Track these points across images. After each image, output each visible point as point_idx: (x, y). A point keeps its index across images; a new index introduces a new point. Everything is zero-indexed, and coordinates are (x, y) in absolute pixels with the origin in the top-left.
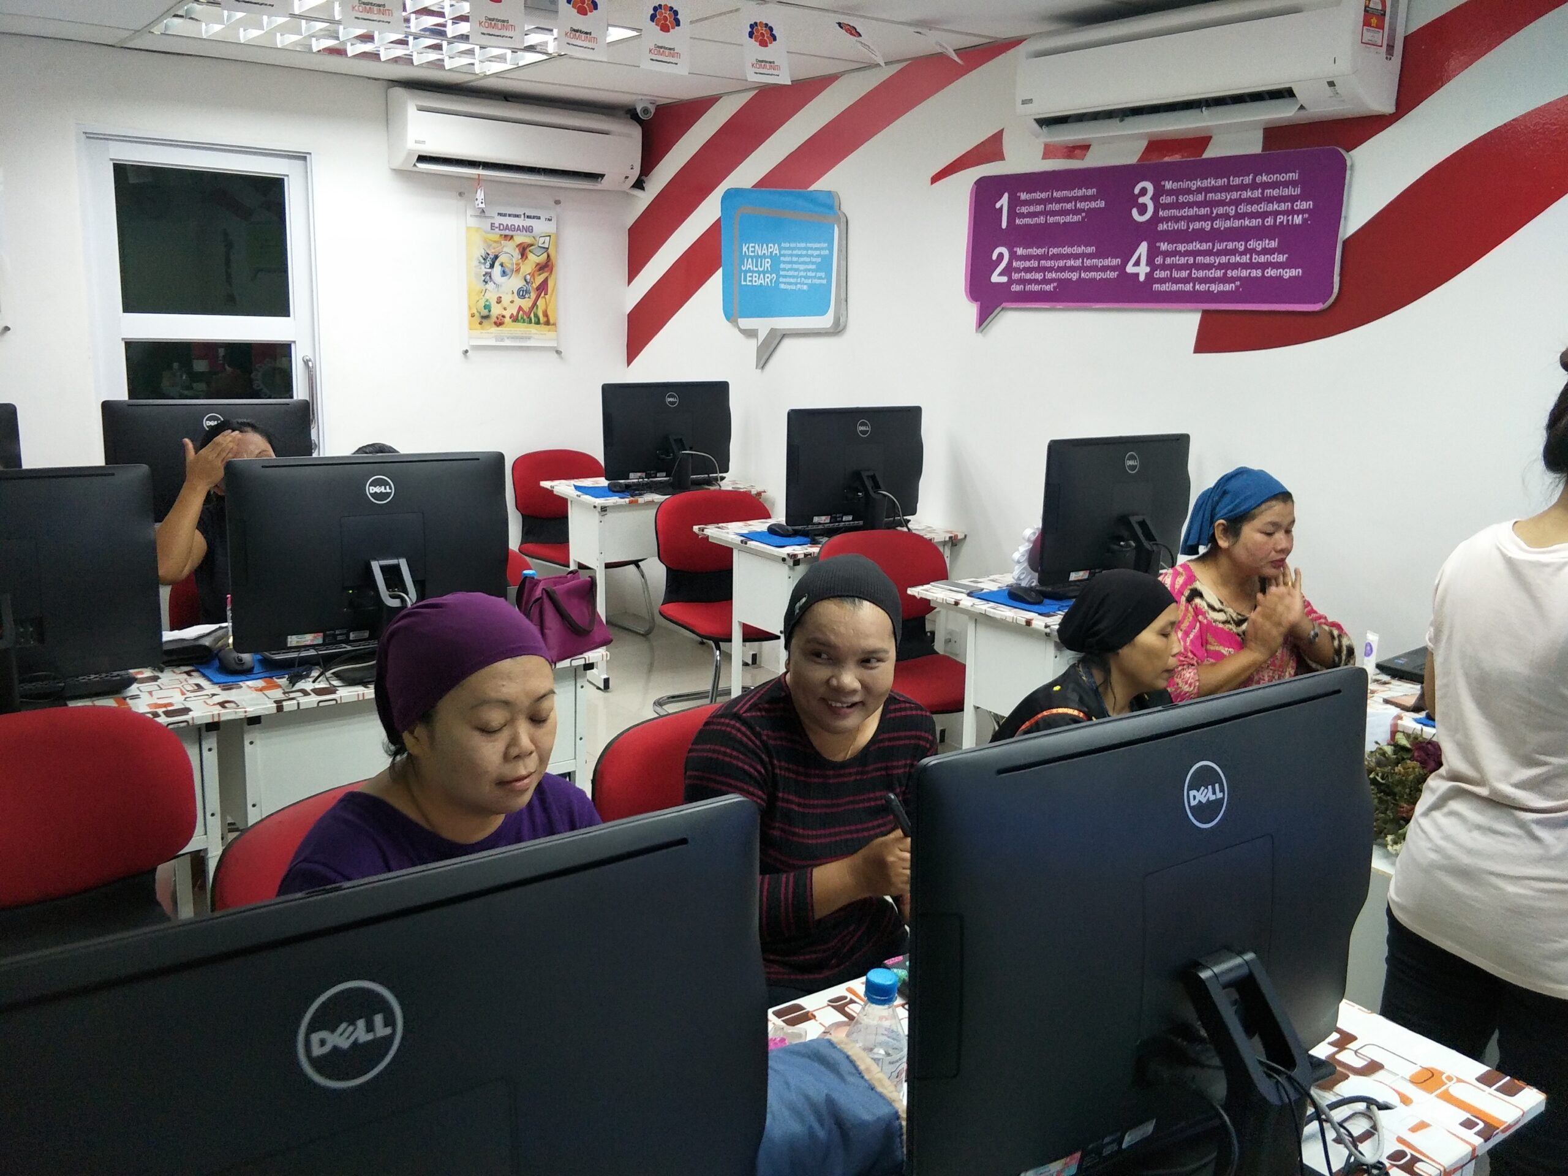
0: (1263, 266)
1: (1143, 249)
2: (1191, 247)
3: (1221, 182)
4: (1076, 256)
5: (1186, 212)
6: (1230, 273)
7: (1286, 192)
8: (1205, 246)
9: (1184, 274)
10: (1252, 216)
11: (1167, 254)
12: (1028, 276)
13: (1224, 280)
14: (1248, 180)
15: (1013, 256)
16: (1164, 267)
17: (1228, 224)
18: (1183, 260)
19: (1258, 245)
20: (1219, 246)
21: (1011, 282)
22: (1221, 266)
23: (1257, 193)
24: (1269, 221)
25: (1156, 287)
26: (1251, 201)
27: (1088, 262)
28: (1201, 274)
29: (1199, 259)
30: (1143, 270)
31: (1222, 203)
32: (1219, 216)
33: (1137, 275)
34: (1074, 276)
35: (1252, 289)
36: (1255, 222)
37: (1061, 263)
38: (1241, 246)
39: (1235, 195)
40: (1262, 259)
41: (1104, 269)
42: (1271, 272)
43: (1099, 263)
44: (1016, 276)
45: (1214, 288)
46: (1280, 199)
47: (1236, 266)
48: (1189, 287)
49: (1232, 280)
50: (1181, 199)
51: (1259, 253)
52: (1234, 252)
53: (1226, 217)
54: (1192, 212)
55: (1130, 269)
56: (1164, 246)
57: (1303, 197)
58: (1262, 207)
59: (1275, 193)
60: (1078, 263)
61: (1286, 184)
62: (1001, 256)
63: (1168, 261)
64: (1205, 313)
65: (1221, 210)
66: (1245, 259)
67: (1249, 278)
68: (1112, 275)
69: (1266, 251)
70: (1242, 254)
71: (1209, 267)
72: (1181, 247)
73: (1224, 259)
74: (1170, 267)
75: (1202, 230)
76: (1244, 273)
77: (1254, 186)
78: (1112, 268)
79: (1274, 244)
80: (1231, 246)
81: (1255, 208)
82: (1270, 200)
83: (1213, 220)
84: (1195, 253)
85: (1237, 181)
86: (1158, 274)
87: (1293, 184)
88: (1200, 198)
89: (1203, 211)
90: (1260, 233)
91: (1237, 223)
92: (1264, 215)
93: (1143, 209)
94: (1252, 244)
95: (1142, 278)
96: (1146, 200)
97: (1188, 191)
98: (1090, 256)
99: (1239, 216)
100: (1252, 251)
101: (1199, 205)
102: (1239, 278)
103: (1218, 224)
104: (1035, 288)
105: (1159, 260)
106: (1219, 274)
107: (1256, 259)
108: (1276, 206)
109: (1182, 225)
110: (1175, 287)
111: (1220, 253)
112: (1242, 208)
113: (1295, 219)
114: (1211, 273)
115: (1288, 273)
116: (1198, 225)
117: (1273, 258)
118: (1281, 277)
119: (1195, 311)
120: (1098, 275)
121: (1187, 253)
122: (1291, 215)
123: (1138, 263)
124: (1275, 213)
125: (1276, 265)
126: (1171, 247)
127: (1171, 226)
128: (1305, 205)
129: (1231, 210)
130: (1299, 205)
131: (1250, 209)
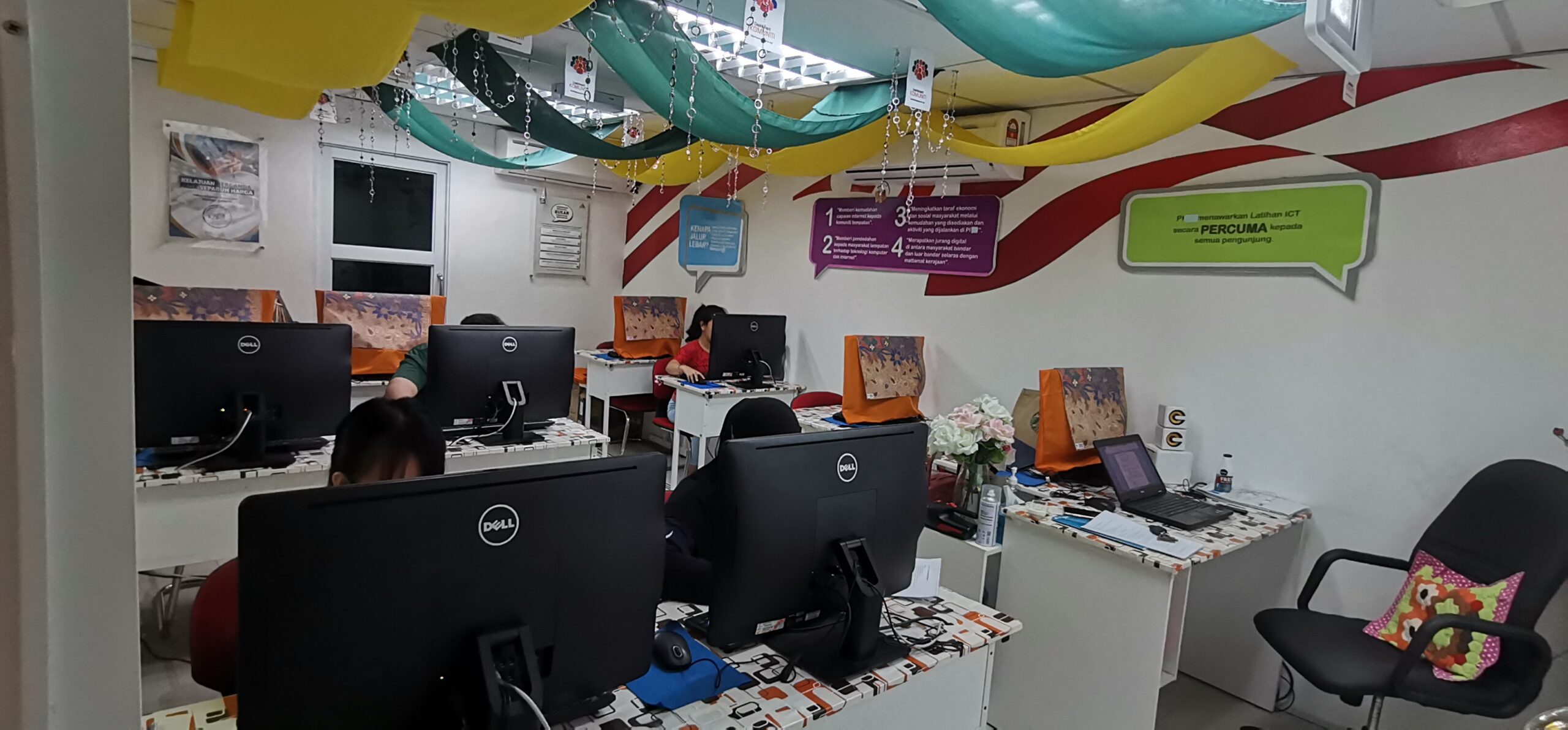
0: (959, 253)
1: (900, 240)
2: (924, 241)
3: (939, 209)
4: (866, 242)
5: (921, 223)
6: (943, 255)
7: (971, 216)
8: (931, 241)
9: (920, 255)
10: (954, 227)
11: (912, 244)
12: (842, 251)
13: (940, 258)
14: (952, 209)
15: (834, 240)
16: (910, 251)
17: (943, 230)
18: (920, 248)
19: (957, 242)
20: (937, 241)
21: (833, 253)
22: (938, 252)
23: (957, 216)
24: (962, 230)
25: (906, 260)
26: (953, 219)
27: (872, 246)
28: (929, 255)
29: (928, 247)
30: (900, 252)
31: (939, 220)
32: (937, 226)
33: (897, 253)
34: (865, 253)
35: (953, 264)
36: (955, 230)
37: (859, 245)
38: (948, 242)
39: (946, 216)
40: (959, 249)
41: (880, 250)
42: (962, 256)
43: (878, 246)
44: (835, 251)
45: (936, 262)
46: (968, 219)
47: (946, 252)
48: (922, 261)
49: (944, 259)
50: (919, 216)
51: (957, 246)
52: (945, 245)
53: (941, 226)
55: (893, 250)
56: (910, 240)
57: (979, 219)
58: (959, 223)
59: (965, 216)
60: (867, 246)
61: (970, 212)
62: (828, 240)
63: (912, 248)
64: (930, 275)
65: (939, 223)
66: (950, 248)
67: (952, 258)
68: (885, 253)
69: (960, 245)
70: (949, 246)
71: (933, 251)
72: (919, 241)
73: (940, 248)
74: (914, 251)
75: (930, 232)
76: (950, 256)
77: (955, 212)
78: (885, 250)
79: (964, 242)
80: (943, 241)
81: (956, 223)
82: (963, 219)
83: (935, 228)
84: (926, 244)
85: (947, 209)
86: (908, 254)
87: (974, 212)
88: (929, 216)
89: (930, 223)
90: (958, 236)
91: (946, 230)
92: (960, 227)
93: (900, 220)
94: (954, 241)
95: (899, 255)
96: (902, 216)
97: (923, 213)
98: (874, 243)
99: (947, 227)
100: (954, 245)
101: (928, 220)
102: (947, 258)
103: (938, 230)
104: (846, 257)
105: (908, 247)
106: (938, 255)
107: (956, 249)
108: (965, 223)
109: (920, 230)
110: (916, 261)
111: (938, 245)
112: (949, 223)
113: (975, 230)
114: (934, 255)
115: (971, 257)
116: (927, 230)
117: (964, 249)
118: (967, 259)
119: (926, 274)
120: (877, 253)
121: (922, 244)
122: (973, 228)
123: (897, 248)
124: (965, 226)
125: (965, 253)
126: (914, 241)
127: (914, 230)
128: (979, 223)
129: (944, 224)
130: (976, 223)
131: (953, 224)
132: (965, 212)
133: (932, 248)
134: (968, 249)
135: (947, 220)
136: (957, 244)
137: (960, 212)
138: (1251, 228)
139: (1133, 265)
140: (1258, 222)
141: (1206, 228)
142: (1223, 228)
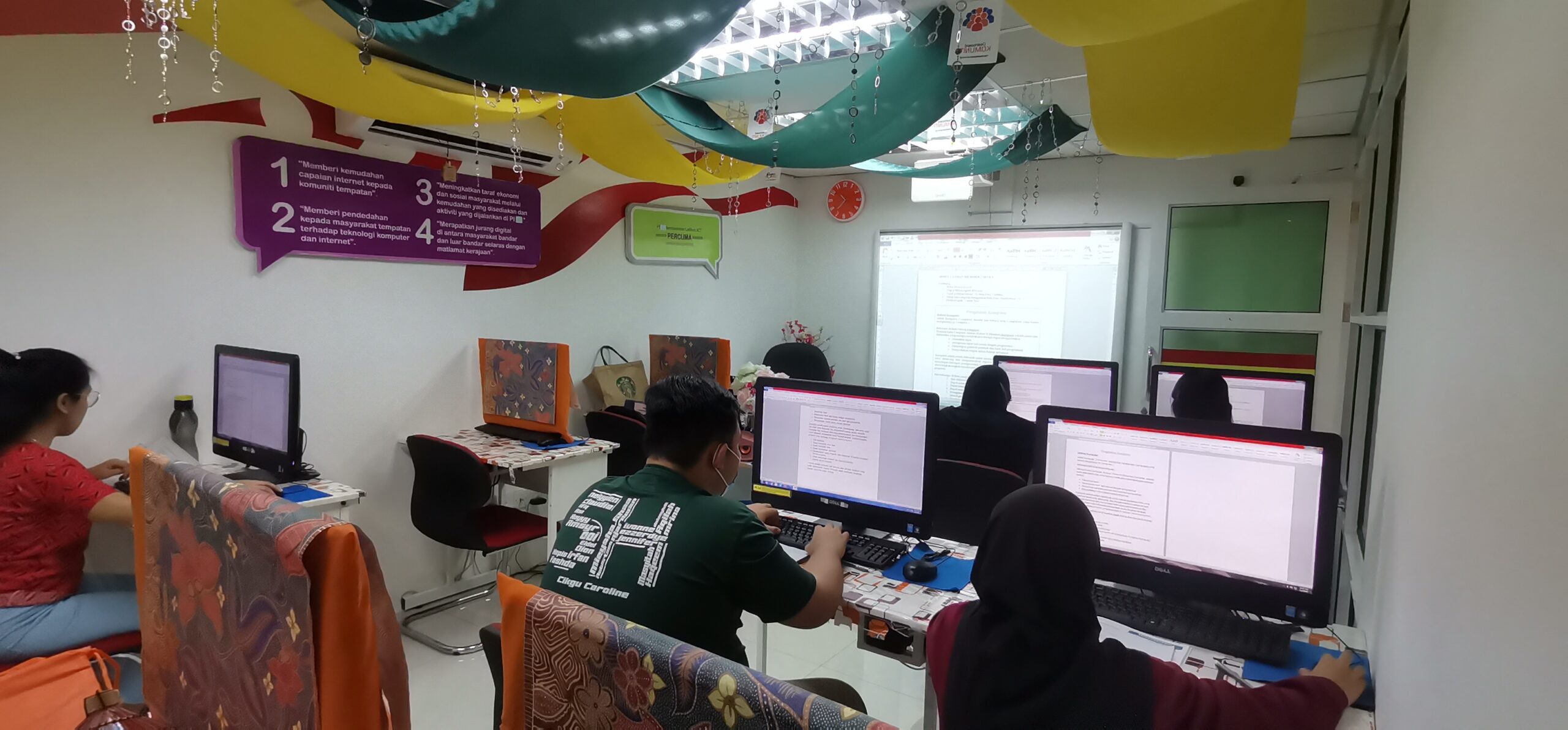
0: (505, 242)
1: (427, 223)
2: (461, 226)
3: (476, 191)
4: (370, 221)
5: (455, 204)
6: (487, 245)
7: (514, 204)
8: (470, 227)
9: (458, 242)
10: (496, 214)
11: (445, 229)
12: (321, 231)
13: (483, 248)
14: (492, 193)
15: (298, 212)
16: (443, 237)
17: (483, 216)
18: (456, 234)
19: (502, 231)
20: (477, 228)
21: (299, 233)
22: (480, 240)
23: (498, 202)
24: (506, 218)
25: (439, 249)
26: (496, 206)
27: (382, 227)
28: (469, 244)
29: (467, 234)
30: (429, 237)
31: (478, 204)
32: (476, 211)
33: (425, 240)
34: (371, 236)
35: (498, 255)
36: (498, 218)
37: (356, 225)
38: (491, 230)
39: (486, 201)
40: (504, 239)
41: (397, 233)
42: (509, 246)
43: (393, 228)
44: (303, 229)
45: (478, 252)
46: (511, 208)
47: (489, 241)
48: (462, 251)
49: (488, 249)
50: (451, 196)
51: (502, 235)
52: (488, 233)
53: (481, 212)
54: (461, 205)
55: (418, 235)
56: (443, 224)
57: (523, 209)
58: (501, 210)
59: (507, 204)
60: (374, 226)
61: (514, 200)
62: (283, 212)
63: (446, 233)
64: (468, 266)
65: (479, 207)
66: (495, 238)
68: (405, 238)
69: (504, 235)
70: (492, 234)
71: (474, 240)
72: (455, 226)
73: (482, 237)
74: (448, 237)
75: (467, 217)
76: (495, 246)
77: (496, 197)
78: (404, 234)
79: (509, 231)
80: (485, 229)
81: (497, 210)
82: (506, 207)
83: (473, 212)
84: (464, 231)
85: (486, 193)
86: (439, 241)
87: (518, 201)
88: (464, 197)
89: (467, 206)
90: (502, 224)
91: (488, 217)
92: (503, 215)
93: (424, 198)
94: (497, 230)
95: (428, 242)
96: (427, 191)
97: (457, 192)
98: (384, 223)
99: (488, 213)
101: (465, 202)
102: (492, 248)
103: (476, 215)
104: (331, 241)
105: (440, 232)
106: (480, 244)
107: (500, 238)
108: (509, 211)
109: (454, 212)
110: (453, 250)
111: (479, 232)
112: (490, 209)
113: (519, 220)
114: (475, 244)
115: (518, 248)
116: (464, 214)
117: (511, 239)
118: (514, 250)
119: (463, 265)
120: (392, 237)
121: (458, 230)
122: (517, 217)
123: (424, 232)
124: (509, 215)
125: (512, 243)
126: (447, 225)
127: (446, 211)
128: (524, 213)
129: (484, 209)
130: (520, 212)
131: (495, 210)
132: (507, 199)
133: (472, 236)
134: (515, 239)
135: (487, 205)
136: (502, 233)
137: (502, 199)
138: (686, 237)
139: (637, 258)
140: (688, 233)
141: (670, 235)
142: (676, 236)
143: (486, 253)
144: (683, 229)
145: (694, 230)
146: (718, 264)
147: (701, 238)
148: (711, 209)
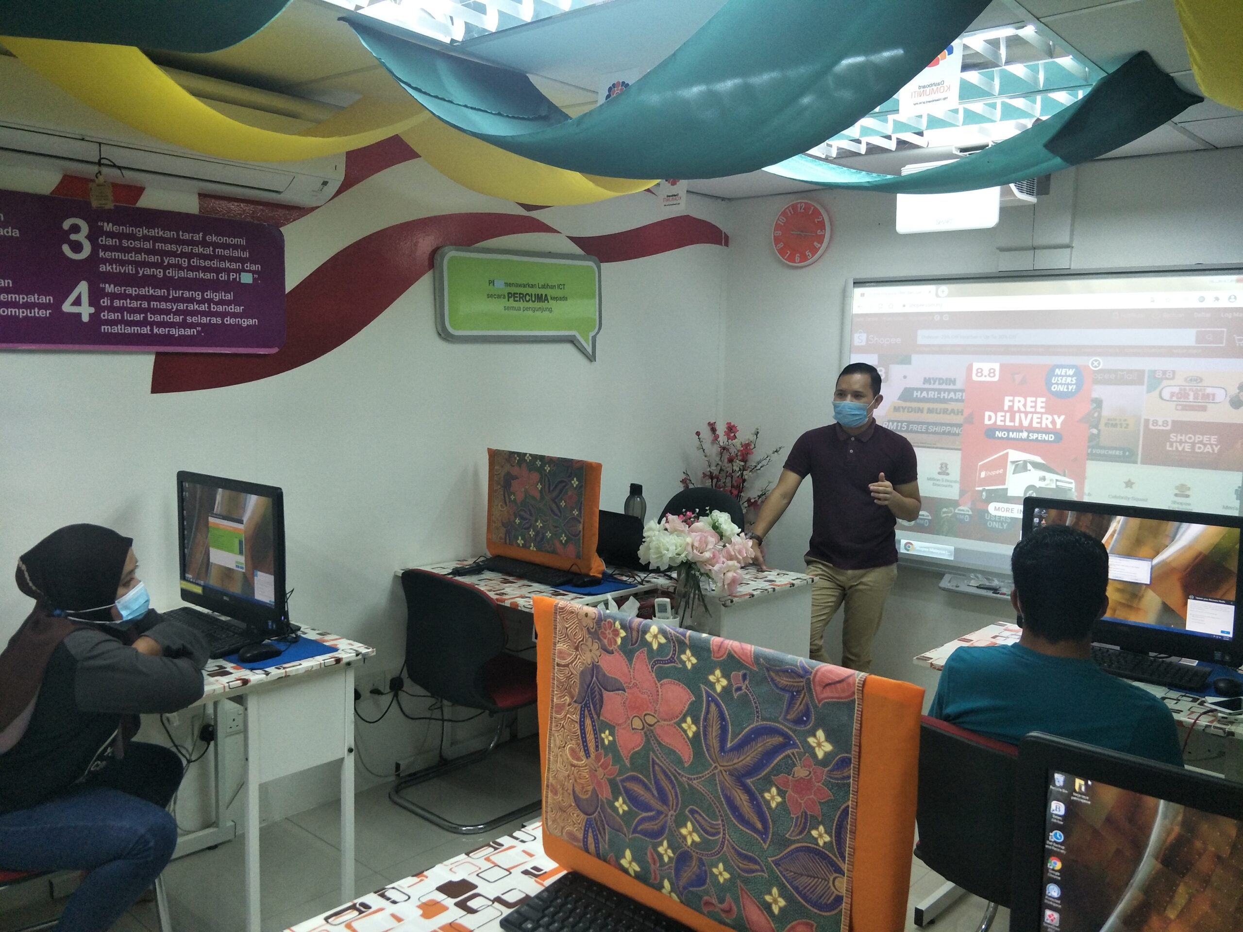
0: (223, 315)
1: (83, 288)
2: (143, 291)
3: (168, 234)
5: (132, 256)
6: (189, 319)
7: (236, 254)
8: (159, 292)
9: (138, 317)
10: (206, 269)
11: (113, 296)
13: (184, 325)
14: (198, 237)
16: (112, 309)
17: (182, 274)
18: (135, 304)
19: (217, 296)
20: (173, 294)
22: (178, 313)
23: (209, 251)
24: (223, 277)
25: (105, 328)
26: (205, 257)
27: (3, 298)
28: (158, 318)
29: (154, 304)
30: (86, 311)
31: (174, 254)
32: (170, 266)
33: (79, 315)
35: (210, 334)
36: (209, 276)
38: (198, 296)
39: (187, 249)
40: (221, 308)
41: (29, 306)
42: (229, 321)
43: (21, 299)
45: (174, 332)
46: (232, 259)
47: (194, 313)
48: (146, 330)
49: (192, 326)
50: (125, 243)
51: (217, 303)
52: (191, 300)
53: (180, 267)
54: (140, 257)
55: (67, 308)
56: (109, 288)
57: (253, 261)
58: (215, 264)
59: (226, 253)
61: (236, 247)
63: (117, 303)
64: (158, 355)
65: (173, 261)
66: (204, 307)
67: (210, 324)
68: (44, 313)
69: (221, 302)
70: (199, 302)
71: (167, 312)
72: (132, 291)
73: (182, 306)
74: (121, 310)
75: (154, 276)
76: (205, 320)
77: (204, 243)
78: (41, 306)
79: (229, 297)
80: (187, 294)
81: (207, 263)
82: (222, 258)
83: (165, 268)
84: (149, 298)
85: (187, 236)
86: (105, 315)
87: (243, 249)
88: (148, 245)
89: (152, 259)
90: (216, 286)
91: (191, 275)
92: (218, 271)
93: (77, 247)
94: (208, 295)
95: (85, 318)
96: (81, 237)
97: (134, 237)
98: (5, 290)
99: (191, 268)
100: (210, 301)
101: (148, 252)
102: (199, 324)
103: (170, 273)
105: (105, 302)
106: (178, 319)
107: (214, 308)
108: (228, 265)
109: (130, 269)
110: (129, 330)
111: (176, 300)
112: (195, 262)
113: (247, 278)
114: (171, 318)
115: (246, 322)
116: (148, 271)
117: (232, 309)
118: (239, 326)
119: (149, 353)
120: (21, 313)
121: (138, 298)
122: (243, 274)
123: (77, 302)
124: (228, 271)
125: (234, 315)
126: (118, 290)
127: (116, 269)
128: (254, 267)
129: (184, 262)
130: (247, 266)
131: (202, 263)
132: (226, 246)
133: (163, 305)
134: (239, 309)
135: (190, 256)
136: (217, 299)
137: (215, 245)
138: (540, 298)
139: (457, 333)
140: (543, 292)
141: (511, 295)
142: (522, 297)
143: (189, 332)
144: (533, 286)
145: (553, 287)
146: (594, 339)
147: (564, 298)
148: (582, 253)
